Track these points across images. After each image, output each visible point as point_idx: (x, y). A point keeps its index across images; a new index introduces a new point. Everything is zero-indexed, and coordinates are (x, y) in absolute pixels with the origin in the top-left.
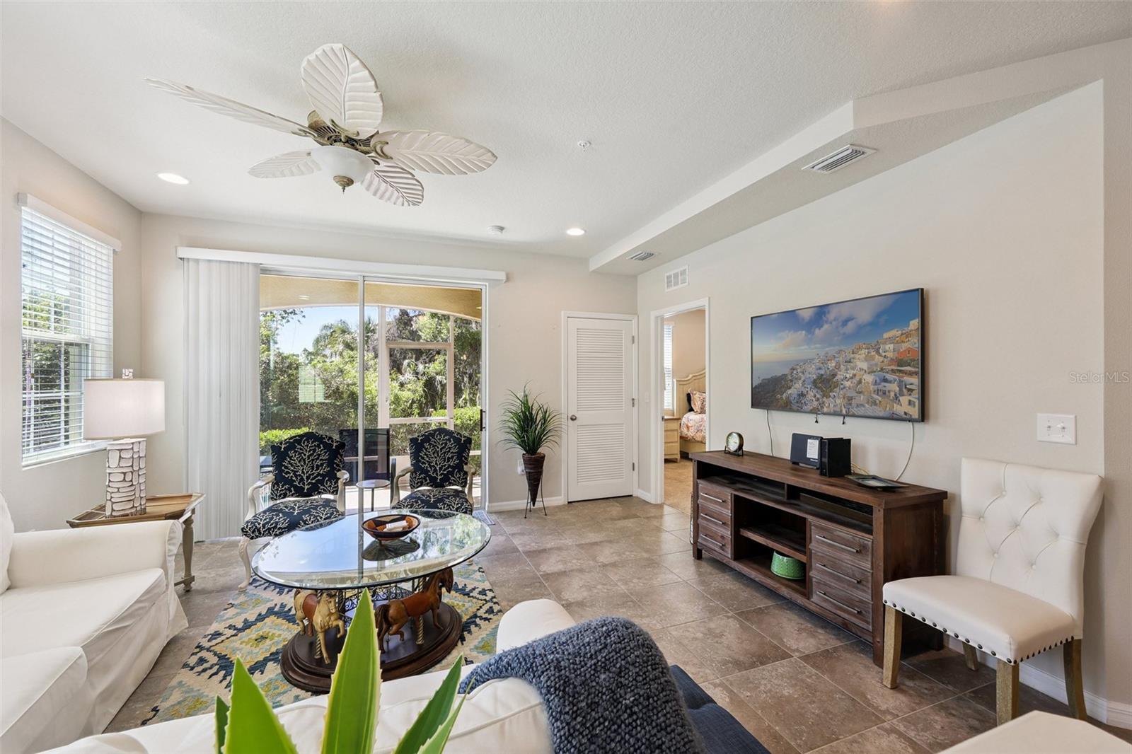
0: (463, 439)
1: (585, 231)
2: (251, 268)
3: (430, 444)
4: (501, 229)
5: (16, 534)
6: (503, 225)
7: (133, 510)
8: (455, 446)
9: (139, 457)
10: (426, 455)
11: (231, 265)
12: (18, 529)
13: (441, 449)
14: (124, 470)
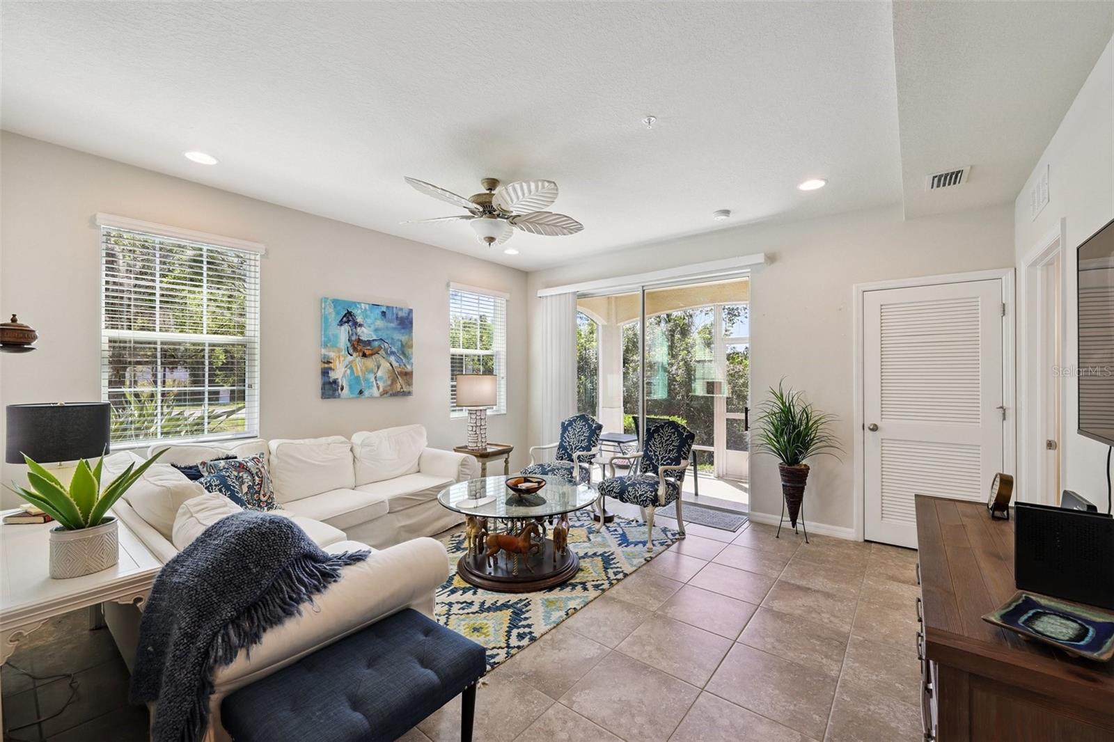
0: (685, 434)
1: (827, 181)
2: (571, 295)
3: (659, 435)
4: (727, 212)
5: (427, 448)
6: (728, 208)
7: (477, 448)
8: (677, 440)
9: (481, 419)
10: (654, 444)
11: (562, 296)
12: (428, 446)
13: (666, 441)
14: (472, 425)
